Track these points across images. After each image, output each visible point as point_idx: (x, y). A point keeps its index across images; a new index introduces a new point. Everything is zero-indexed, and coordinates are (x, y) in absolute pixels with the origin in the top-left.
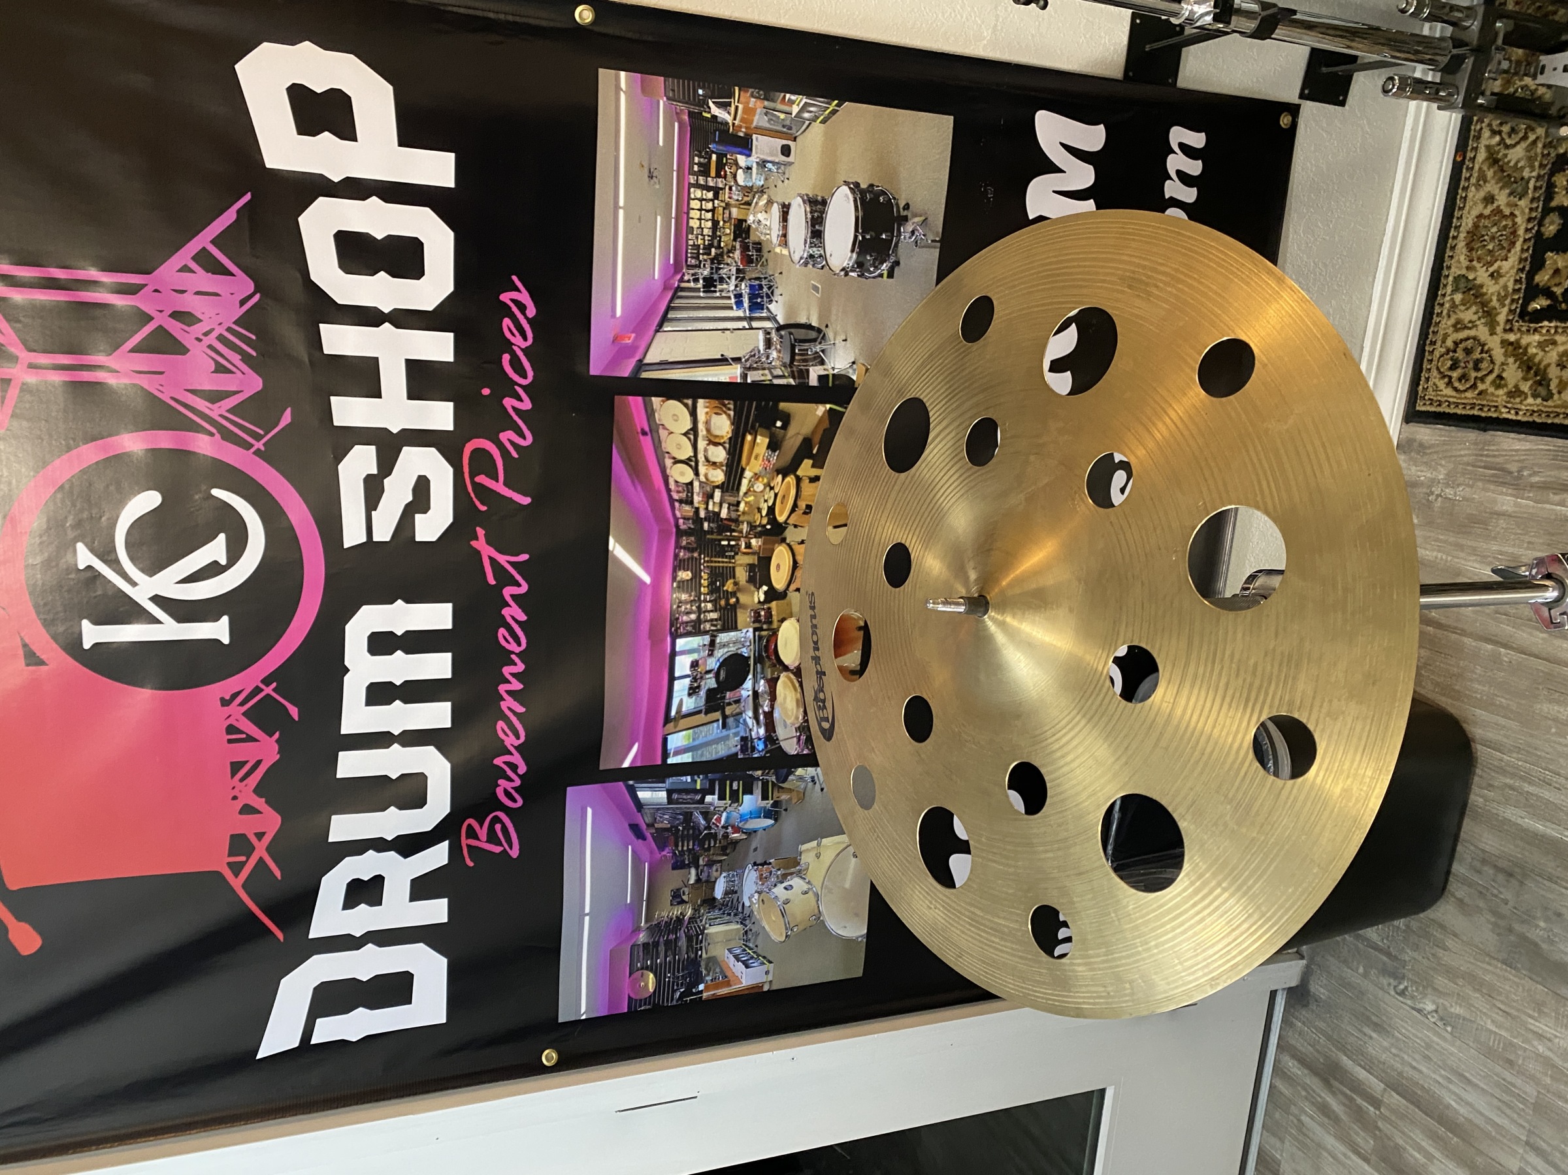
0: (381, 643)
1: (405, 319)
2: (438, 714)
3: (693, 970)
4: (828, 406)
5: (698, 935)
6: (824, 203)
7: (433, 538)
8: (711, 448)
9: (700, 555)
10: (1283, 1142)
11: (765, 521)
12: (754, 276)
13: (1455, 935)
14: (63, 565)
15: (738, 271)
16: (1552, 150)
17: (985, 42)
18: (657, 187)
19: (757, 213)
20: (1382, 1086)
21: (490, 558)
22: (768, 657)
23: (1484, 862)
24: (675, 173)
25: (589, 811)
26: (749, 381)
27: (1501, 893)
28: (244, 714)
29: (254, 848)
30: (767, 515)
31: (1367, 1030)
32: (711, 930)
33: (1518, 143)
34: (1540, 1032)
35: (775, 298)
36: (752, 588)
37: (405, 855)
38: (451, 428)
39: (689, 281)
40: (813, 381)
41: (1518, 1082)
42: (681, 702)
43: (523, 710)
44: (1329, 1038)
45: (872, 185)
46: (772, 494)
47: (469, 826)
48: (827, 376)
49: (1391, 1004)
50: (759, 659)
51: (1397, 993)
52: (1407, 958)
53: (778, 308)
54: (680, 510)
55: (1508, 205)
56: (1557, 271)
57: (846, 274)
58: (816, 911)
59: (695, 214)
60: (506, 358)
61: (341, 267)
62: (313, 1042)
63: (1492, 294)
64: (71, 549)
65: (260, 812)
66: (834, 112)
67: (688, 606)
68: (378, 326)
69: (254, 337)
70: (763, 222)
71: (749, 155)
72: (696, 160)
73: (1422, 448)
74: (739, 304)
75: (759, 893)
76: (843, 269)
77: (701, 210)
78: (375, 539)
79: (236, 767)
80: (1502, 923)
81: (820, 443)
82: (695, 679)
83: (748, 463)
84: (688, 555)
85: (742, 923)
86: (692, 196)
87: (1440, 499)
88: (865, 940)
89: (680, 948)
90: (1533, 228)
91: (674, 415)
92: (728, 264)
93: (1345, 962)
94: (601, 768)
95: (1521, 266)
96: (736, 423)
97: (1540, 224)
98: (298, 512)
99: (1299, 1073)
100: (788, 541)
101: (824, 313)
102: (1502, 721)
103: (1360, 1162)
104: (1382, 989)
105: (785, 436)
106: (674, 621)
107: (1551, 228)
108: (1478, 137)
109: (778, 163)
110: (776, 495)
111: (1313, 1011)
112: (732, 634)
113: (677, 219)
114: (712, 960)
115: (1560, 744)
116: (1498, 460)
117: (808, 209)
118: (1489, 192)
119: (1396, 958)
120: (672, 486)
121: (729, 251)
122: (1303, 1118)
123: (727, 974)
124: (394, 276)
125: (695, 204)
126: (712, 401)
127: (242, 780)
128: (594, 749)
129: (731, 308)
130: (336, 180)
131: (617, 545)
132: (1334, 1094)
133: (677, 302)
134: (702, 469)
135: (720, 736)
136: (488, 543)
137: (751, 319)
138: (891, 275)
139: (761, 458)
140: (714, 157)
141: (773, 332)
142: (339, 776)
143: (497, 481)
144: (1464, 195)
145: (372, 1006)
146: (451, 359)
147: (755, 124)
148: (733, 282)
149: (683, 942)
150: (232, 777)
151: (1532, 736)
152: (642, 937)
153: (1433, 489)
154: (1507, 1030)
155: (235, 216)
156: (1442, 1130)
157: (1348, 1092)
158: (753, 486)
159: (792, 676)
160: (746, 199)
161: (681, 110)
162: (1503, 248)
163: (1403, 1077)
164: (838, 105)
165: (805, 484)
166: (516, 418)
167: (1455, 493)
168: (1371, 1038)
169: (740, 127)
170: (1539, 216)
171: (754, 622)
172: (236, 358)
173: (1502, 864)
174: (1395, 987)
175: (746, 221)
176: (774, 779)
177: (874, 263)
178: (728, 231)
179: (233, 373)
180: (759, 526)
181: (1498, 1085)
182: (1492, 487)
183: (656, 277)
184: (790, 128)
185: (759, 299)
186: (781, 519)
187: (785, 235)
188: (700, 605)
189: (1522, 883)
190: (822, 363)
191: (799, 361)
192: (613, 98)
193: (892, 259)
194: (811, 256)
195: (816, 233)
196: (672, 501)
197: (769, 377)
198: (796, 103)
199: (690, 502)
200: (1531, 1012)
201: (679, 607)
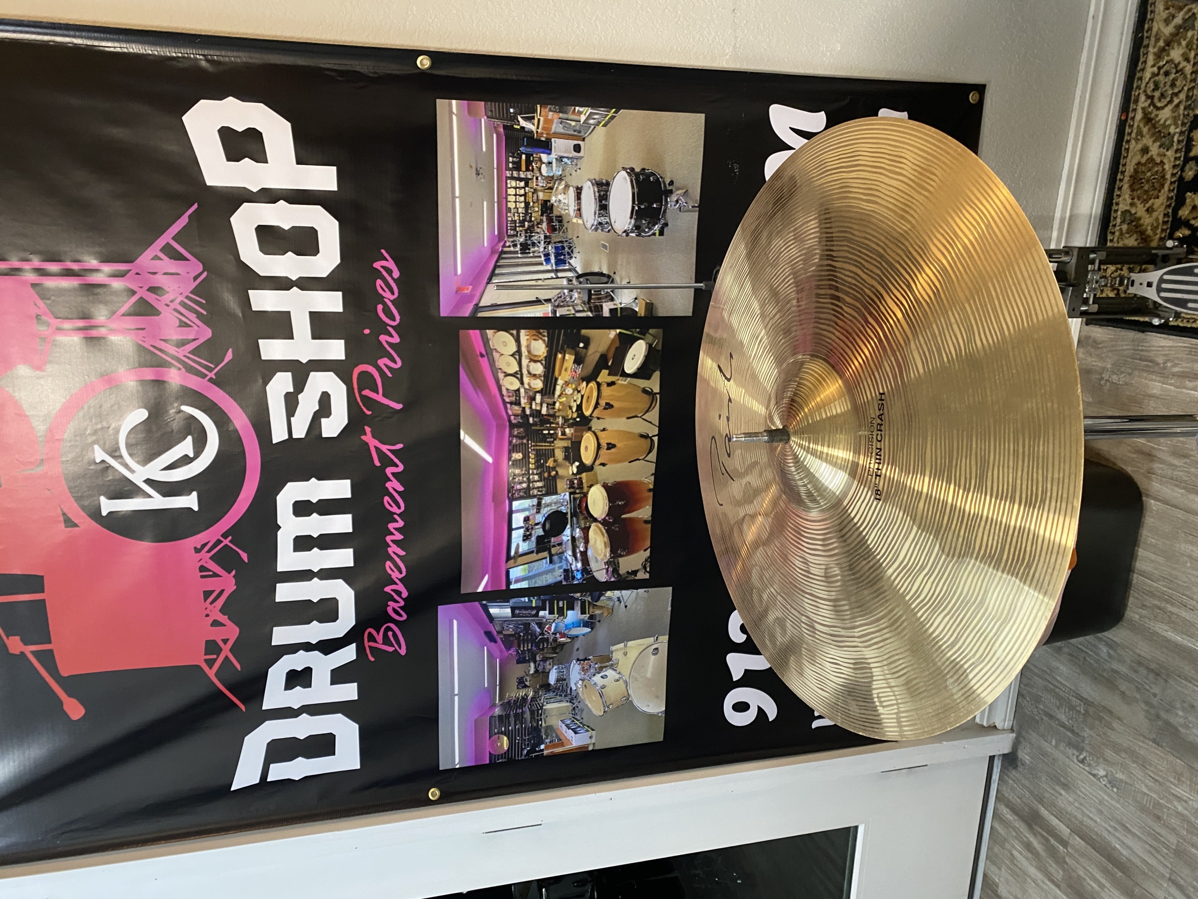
0: (302, 508)
1: (307, 284)
2: (344, 557)
3: (536, 734)
4: (618, 331)
5: (538, 710)
6: (608, 184)
7: (335, 434)
8: (532, 364)
9: (528, 441)
10: (1000, 869)
11: (575, 415)
12: (557, 240)
13: (1119, 719)
14: (85, 461)
15: (546, 237)
16: (1191, 112)
17: (728, 57)
18: (483, 180)
19: (558, 194)
20: (1069, 830)
21: (375, 447)
22: (581, 512)
23: (1140, 663)
24: (495, 170)
25: (455, 622)
26: (558, 315)
27: (1151, 688)
28: (211, 558)
29: (221, 650)
30: (576, 411)
31: (1057, 788)
32: (548, 707)
33: (1166, 105)
34: (1179, 795)
35: (574, 255)
36: (568, 464)
37: (326, 653)
38: (343, 358)
39: (509, 246)
40: (606, 313)
41: (1163, 832)
42: (518, 546)
43: (404, 553)
44: (1031, 793)
45: (643, 169)
46: (579, 395)
47: (370, 633)
48: (617, 309)
49: (1076, 770)
50: (574, 514)
51: (1079, 761)
52: (1086, 735)
53: (577, 263)
54: (511, 409)
55: (1159, 155)
56: (1194, 207)
57: (627, 235)
58: (626, 693)
59: (511, 198)
60: (380, 307)
61: (261, 250)
62: (268, 780)
63: (1148, 225)
64: (91, 449)
65: (225, 626)
66: (613, 118)
67: (521, 478)
68: (289, 290)
69: (204, 302)
70: (564, 200)
71: (550, 154)
72: (511, 159)
73: (1095, 344)
74: (548, 260)
75: (583, 680)
76: (625, 231)
77: (516, 195)
78: (294, 437)
79: (207, 594)
80: (1153, 711)
81: (614, 358)
82: (527, 530)
83: (560, 374)
84: (519, 441)
85: (570, 702)
86: (509, 186)
87: (1108, 384)
88: (664, 715)
89: (525, 719)
90: (1177, 173)
91: (504, 342)
92: (538, 233)
93: (1043, 736)
94: (463, 592)
95: (1169, 203)
96: (550, 345)
97: (1182, 170)
98: (240, 420)
99: (1011, 818)
100: (593, 429)
101: (612, 264)
102: (1153, 556)
103: (1054, 887)
104: (1068, 758)
105: (586, 354)
106: (510, 489)
107: (1190, 173)
108: (1136, 101)
109: (571, 158)
110: (582, 396)
111: (1020, 772)
112: (554, 497)
113: (498, 202)
114: (550, 728)
115: (1193, 575)
116: (1150, 354)
117: (596, 190)
118: (1145, 145)
119: (1077, 734)
120: (504, 392)
121: (538, 224)
122: (1015, 853)
123: (562, 738)
124: (298, 255)
125: (511, 191)
126: (531, 331)
127: (211, 603)
128: (455, 579)
129: (542, 264)
130: (255, 190)
131: (466, 436)
132: (1035, 835)
133: (502, 262)
134: (526, 380)
135: (550, 568)
136: (374, 437)
137: (557, 271)
138: (661, 233)
139: (569, 371)
140: (524, 157)
141: (574, 279)
142: (277, 601)
143: (378, 393)
144: (1127, 147)
145: (308, 757)
146: (341, 310)
147: (553, 131)
148: (542, 245)
149: (527, 715)
150: (205, 601)
151: (1174, 569)
152: (497, 711)
153: (1103, 376)
154: (1155, 792)
155: (187, 220)
156: (1110, 866)
157: (1045, 834)
158: (565, 391)
159: (600, 526)
160: (551, 185)
161: (498, 125)
162: (1156, 189)
163: (1083, 825)
164: (616, 112)
165: (604, 388)
166: (389, 349)
167: (1119, 379)
168: (1061, 794)
169: (542, 133)
170: (1181, 163)
171: (569, 488)
172: (193, 317)
173: (1153, 666)
174: (1077, 757)
175: (549, 201)
176: (589, 599)
177: (648, 225)
178: (537, 209)
179: (191, 326)
180: (572, 418)
181: (1149, 834)
182: (1145, 374)
183: (486, 245)
184: (580, 132)
185: (562, 255)
186: (587, 413)
187: (579, 210)
188: (529, 478)
189: (1166, 681)
190: (612, 299)
191: (594, 299)
192: (447, 120)
193: (662, 221)
194: (600, 224)
195: (603, 207)
196: (505, 403)
197: (573, 312)
198: (584, 113)
199: (518, 403)
200: (1172, 780)
201: (514, 479)
